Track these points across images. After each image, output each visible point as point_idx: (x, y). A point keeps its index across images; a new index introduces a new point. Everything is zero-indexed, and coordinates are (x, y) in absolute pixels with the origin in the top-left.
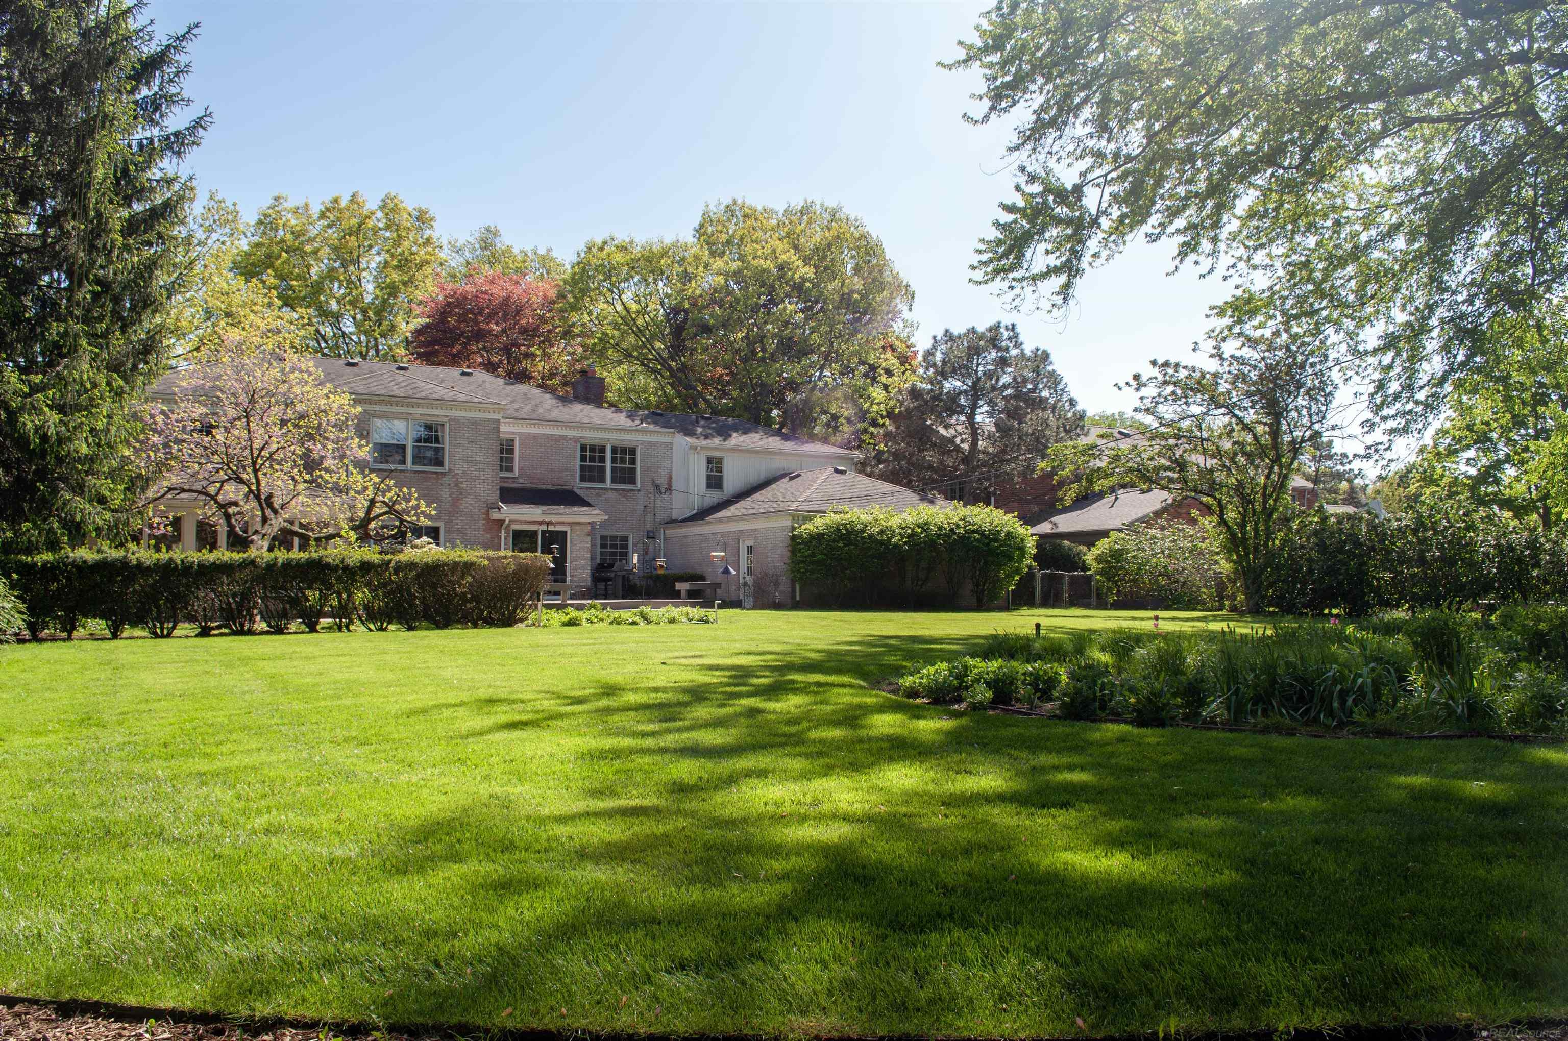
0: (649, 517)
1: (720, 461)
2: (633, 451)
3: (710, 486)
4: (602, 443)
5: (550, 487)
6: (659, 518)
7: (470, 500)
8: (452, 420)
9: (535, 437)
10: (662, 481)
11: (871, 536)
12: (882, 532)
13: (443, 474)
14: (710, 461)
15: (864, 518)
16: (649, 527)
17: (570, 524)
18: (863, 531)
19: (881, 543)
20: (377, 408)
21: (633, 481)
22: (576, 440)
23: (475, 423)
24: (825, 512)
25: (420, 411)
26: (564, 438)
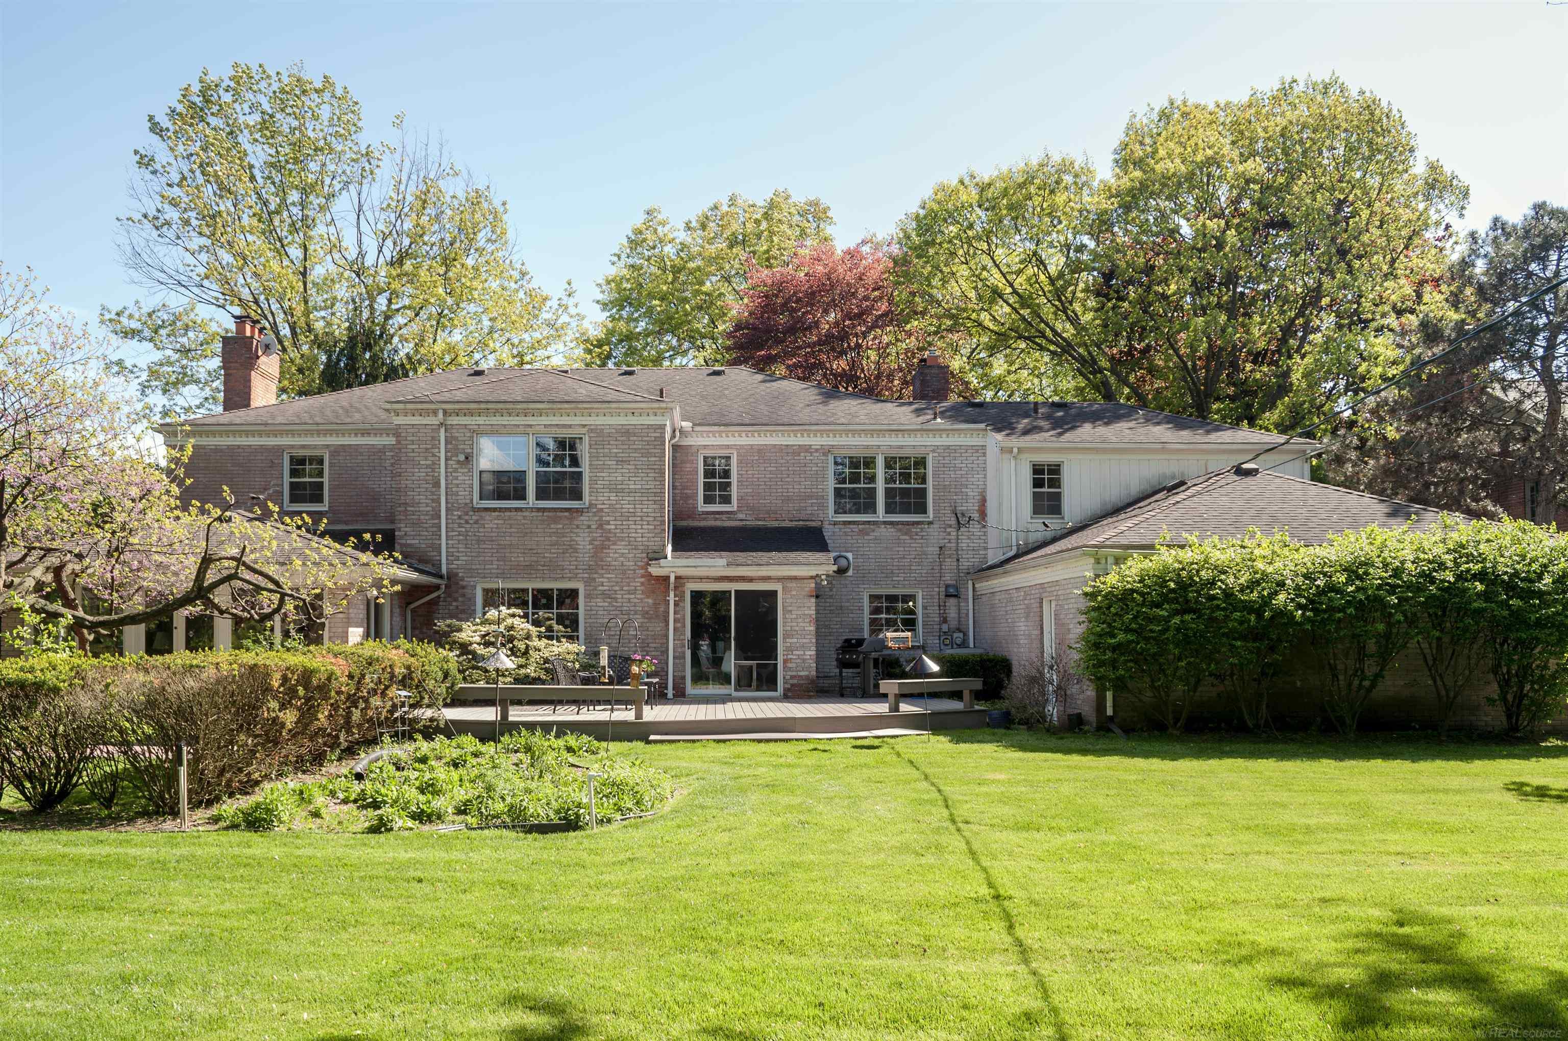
0: (950, 563)
1: (1055, 469)
2: (921, 462)
3: (1037, 510)
4: (868, 453)
5: (787, 524)
6: (965, 564)
7: (621, 548)
8: (595, 431)
9: (761, 450)
10: (970, 507)
11: (1228, 594)
12: (1253, 584)
13: (580, 511)
14: (1037, 470)
15: (1218, 557)
16: (949, 578)
17: (779, 579)
18: (1212, 583)
19: (1248, 607)
20: (481, 420)
21: (922, 509)
22: (826, 451)
23: (627, 432)
24: (1151, 547)
25: (544, 420)
26: (807, 449)
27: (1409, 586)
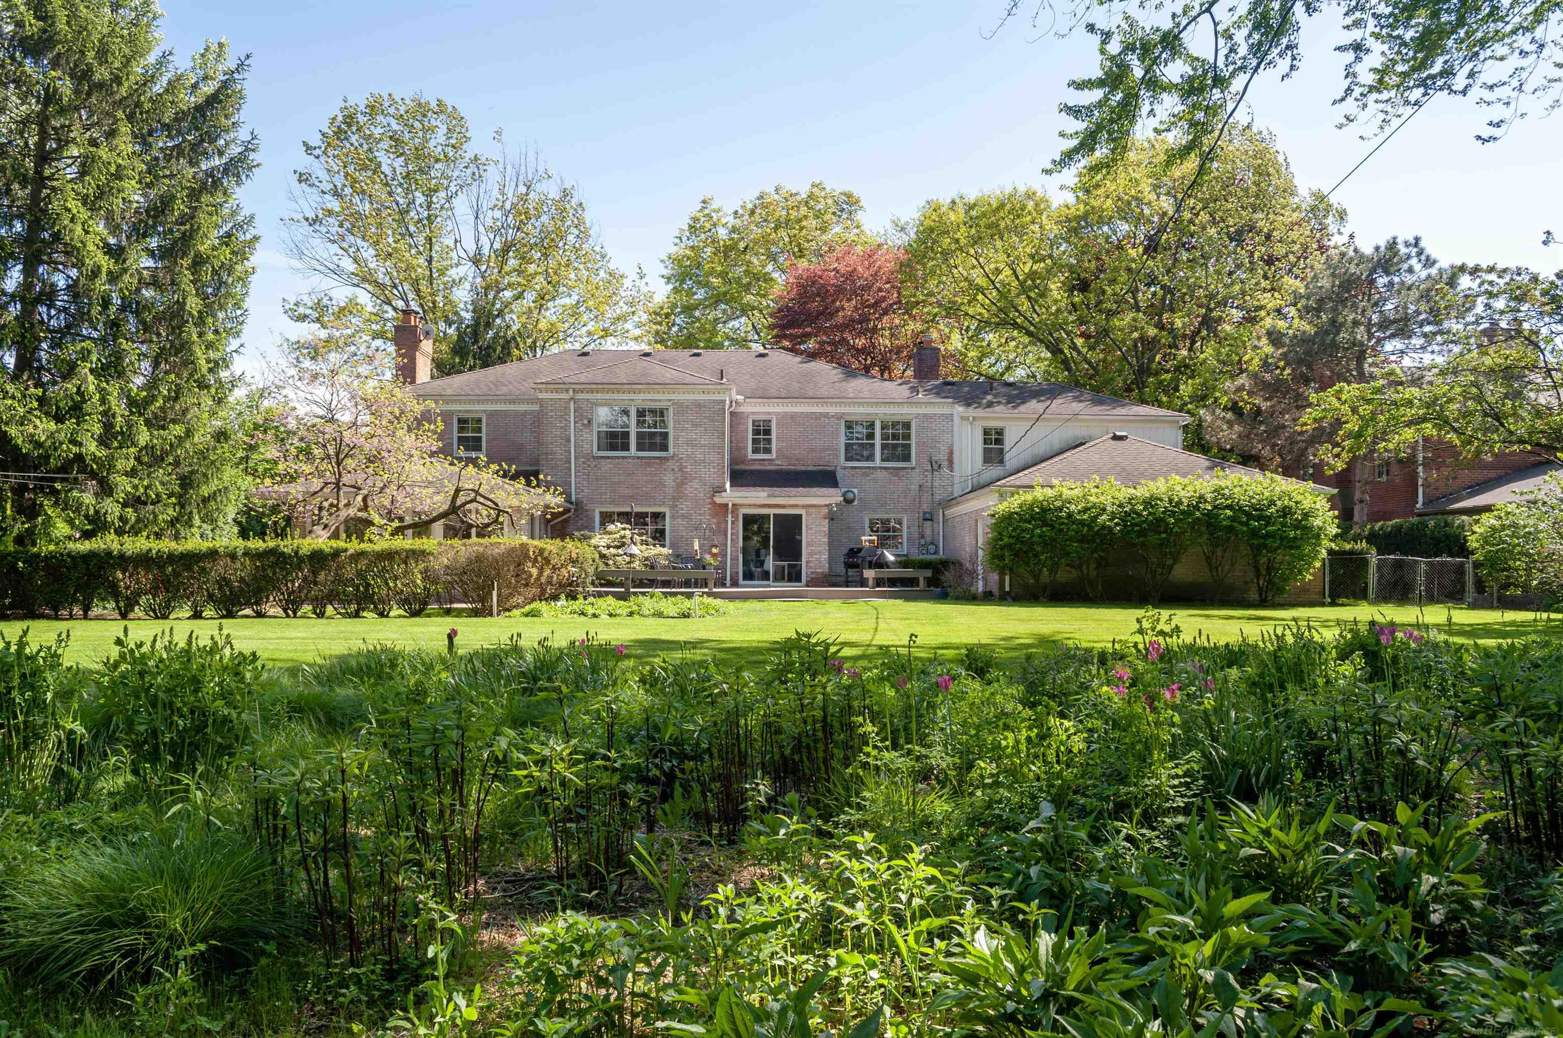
0: (926, 497)
1: (1000, 432)
2: (907, 425)
3: (987, 460)
4: (870, 419)
5: (811, 468)
6: (938, 497)
7: (695, 484)
8: (678, 404)
9: (793, 416)
10: (942, 457)
11: (1070, 515)
12: (1086, 510)
13: (666, 459)
14: (986, 432)
15: (1067, 493)
16: (925, 507)
17: (804, 507)
18: (1060, 509)
19: (1082, 523)
20: (599, 396)
21: (907, 458)
22: (839, 417)
23: (699, 405)
24: (1032, 487)
25: (642, 396)
26: (826, 415)
27: (1183, 512)
